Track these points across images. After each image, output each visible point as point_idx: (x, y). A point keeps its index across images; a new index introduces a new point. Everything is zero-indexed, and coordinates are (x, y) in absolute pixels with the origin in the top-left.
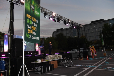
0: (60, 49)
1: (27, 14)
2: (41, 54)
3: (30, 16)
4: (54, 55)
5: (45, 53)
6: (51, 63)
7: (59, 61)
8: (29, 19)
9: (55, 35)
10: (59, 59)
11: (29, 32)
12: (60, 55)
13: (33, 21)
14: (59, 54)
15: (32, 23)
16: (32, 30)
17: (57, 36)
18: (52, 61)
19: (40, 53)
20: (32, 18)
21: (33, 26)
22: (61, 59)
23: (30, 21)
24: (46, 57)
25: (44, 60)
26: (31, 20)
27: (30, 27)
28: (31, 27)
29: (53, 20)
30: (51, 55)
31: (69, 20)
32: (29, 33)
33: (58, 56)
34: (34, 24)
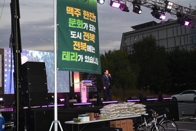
0: (146, 89)
1: (67, 7)
2: (88, 101)
3: (78, 10)
4: (124, 105)
5: (99, 100)
6: (114, 125)
7: (137, 121)
8: (75, 17)
9: (128, 44)
10: (138, 115)
11: (77, 47)
12: (140, 106)
13: (85, 21)
14: (137, 103)
15: (84, 26)
16: (84, 42)
17: (136, 46)
18: (119, 121)
19: (84, 100)
20: (82, 13)
21: (88, 31)
22: (143, 116)
23: (78, 20)
24: (103, 110)
25: (97, 118)
26: (81, 18)
27: (79, 36)
28: (83, 34)
29: (120, 7)
30: (116, 105)
31: (167, 5)
32: (75, 51)
33: (136, 109)
34: (89, 28)
